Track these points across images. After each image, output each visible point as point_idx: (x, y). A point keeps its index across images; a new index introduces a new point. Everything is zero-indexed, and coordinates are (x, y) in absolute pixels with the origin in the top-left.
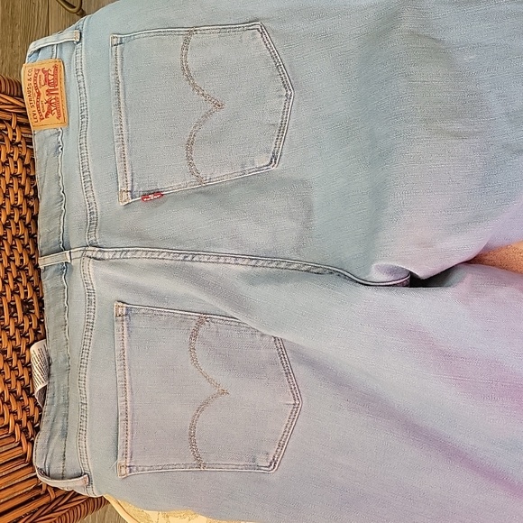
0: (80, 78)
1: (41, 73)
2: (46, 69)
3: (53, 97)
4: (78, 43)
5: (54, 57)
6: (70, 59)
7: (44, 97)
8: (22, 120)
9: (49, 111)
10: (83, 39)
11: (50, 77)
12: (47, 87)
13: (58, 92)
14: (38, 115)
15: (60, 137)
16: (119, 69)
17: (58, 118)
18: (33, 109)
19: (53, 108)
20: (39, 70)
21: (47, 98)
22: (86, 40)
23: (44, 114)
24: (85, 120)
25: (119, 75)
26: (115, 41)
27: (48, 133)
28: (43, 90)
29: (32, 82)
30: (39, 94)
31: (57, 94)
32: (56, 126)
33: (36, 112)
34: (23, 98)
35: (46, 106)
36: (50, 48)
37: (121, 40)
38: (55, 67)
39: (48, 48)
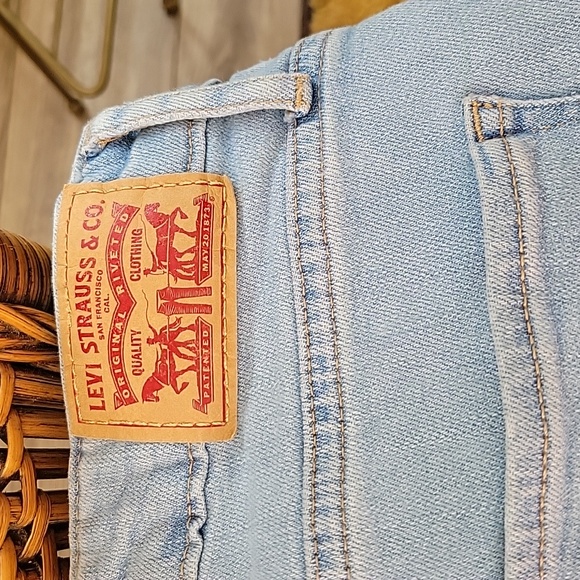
0: (315, 255)
1: (140, 221)
2: (166, 209)
3: (188, 319)
4: (298, 121)
5: (197, 164)
6: (267, 178)
7: (147, 318)
8: (31, 388)
9: (164, 376)
10: (328, 108)
11: (182, 243)
12: (162, 280)
13: (212, 300)
14: (109, 386)
15: (198, 483)
16: (530, 232)
17: (202, 404)
18: (91, 357)
19: (181, 364)
20: (131, 211)
21: (160, 321)
22: (341, 114)
23: (137, 385)
24: (329, 428)
25: (532, 259)
26: (490, 120)
27: (143, 460)
28: (146, 289)
29: (100, 255)
30: (126, 304)
31: (207, 309)
32: (185, 437)
33: (105, 372)
34: (50, 309)
35: (151, 355)
36: (180, 132)
37: (518, 119)
38: (204, 204)
39: (168, 135)
